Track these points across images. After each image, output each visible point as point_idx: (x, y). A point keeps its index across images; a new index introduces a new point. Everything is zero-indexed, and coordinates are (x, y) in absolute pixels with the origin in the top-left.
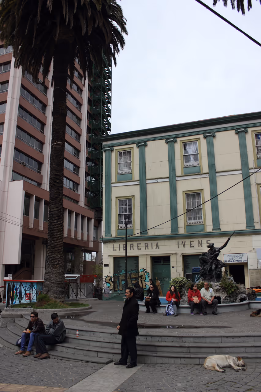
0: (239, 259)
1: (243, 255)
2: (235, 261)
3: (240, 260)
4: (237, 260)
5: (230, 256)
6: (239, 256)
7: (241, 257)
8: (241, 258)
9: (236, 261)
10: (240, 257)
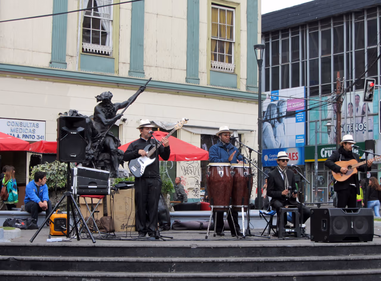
0: (30, 134)
1: (37, 126)
2: (21, 136)
3: (32, 134)
4: (25, 134)
5: (13, 124)
6: (29, 125)
7: (34, 128)
8: (34, 130)
9: (24, 136)
10: (32, 129)
